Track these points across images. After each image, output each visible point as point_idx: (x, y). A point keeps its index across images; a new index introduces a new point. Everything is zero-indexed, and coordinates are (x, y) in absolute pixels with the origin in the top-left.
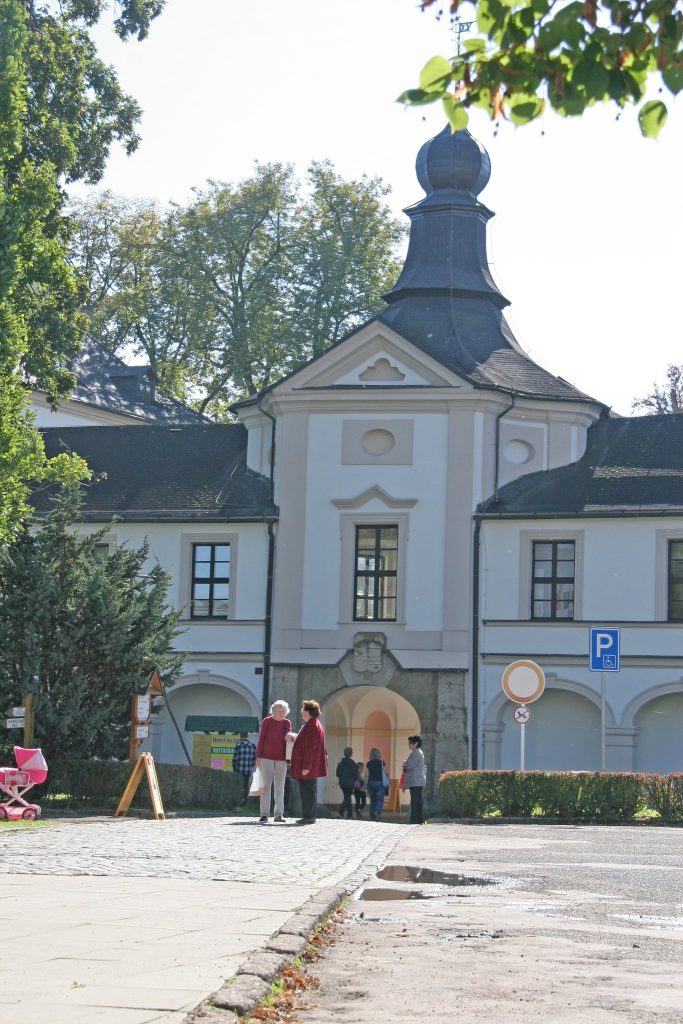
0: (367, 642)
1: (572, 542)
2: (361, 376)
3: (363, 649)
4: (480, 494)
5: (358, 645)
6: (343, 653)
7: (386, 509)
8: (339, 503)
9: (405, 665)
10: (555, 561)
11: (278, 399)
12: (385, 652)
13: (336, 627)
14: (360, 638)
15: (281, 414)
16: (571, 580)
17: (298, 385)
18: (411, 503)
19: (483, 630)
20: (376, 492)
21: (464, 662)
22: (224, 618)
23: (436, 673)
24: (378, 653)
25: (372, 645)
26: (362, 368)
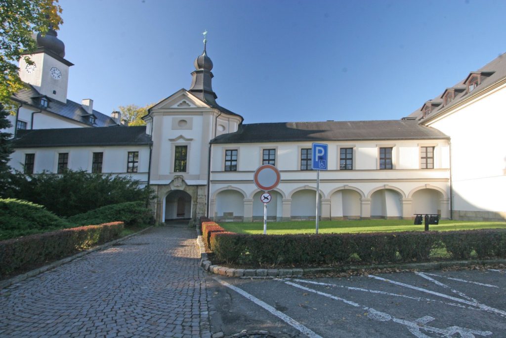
0: (178, 178)
1: (237, 150)
2: (178, 106)
3: (177, 180)
4: (211, 137)
5: (175, 179)
6: (170, 181)
7: (184, 141)
8: (171, 140)
9: (189, 184)
10: (231, 155)
11: (154, 111)
12: (183, 181)
13: (169, 174)
14: (176, 177)
15: (154, 116)
16: (236, 160)
17: (159, 107)
18: (191, 140)
19: (211, 174)
20: (181, 137)
21: (205, 182)
22: (136, 172)
23: (197, 186)
24: (181, 181)
25: (179, 179)
26: (179, 103)
